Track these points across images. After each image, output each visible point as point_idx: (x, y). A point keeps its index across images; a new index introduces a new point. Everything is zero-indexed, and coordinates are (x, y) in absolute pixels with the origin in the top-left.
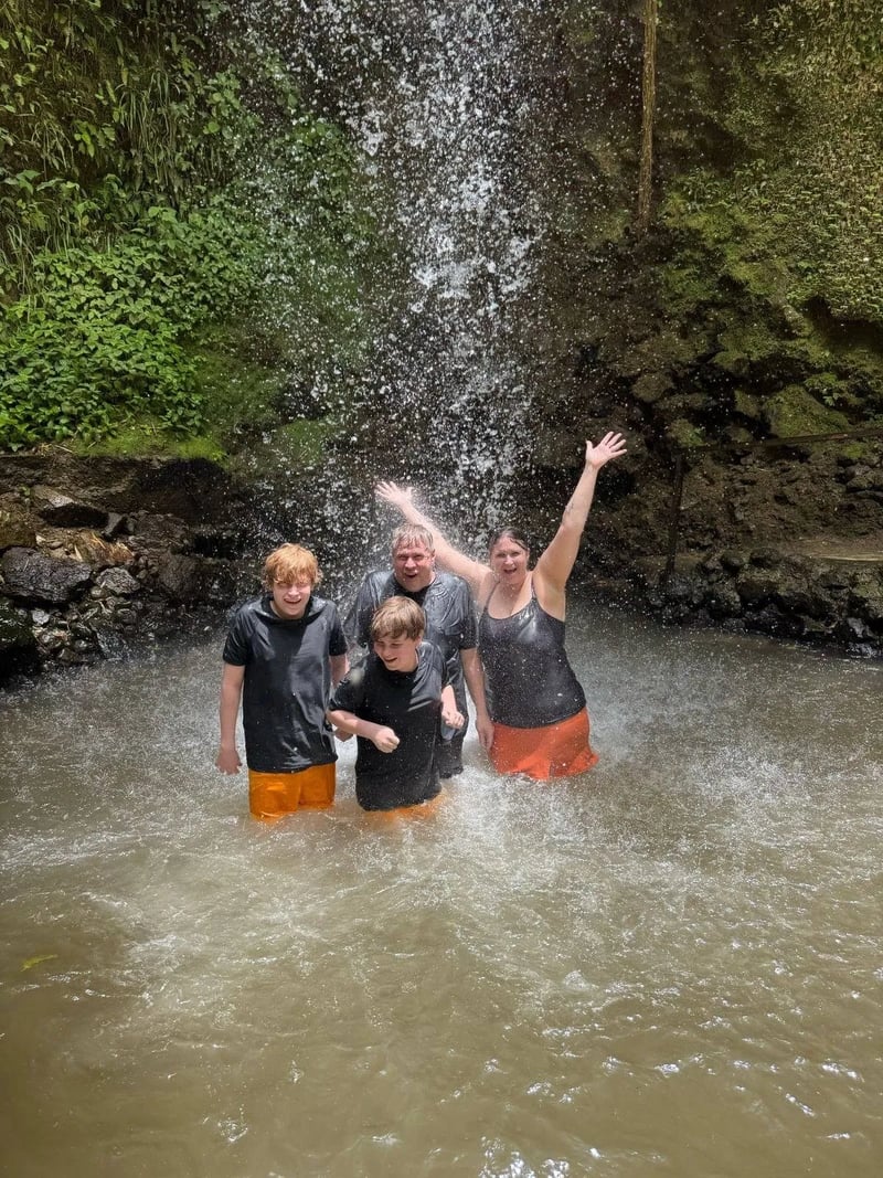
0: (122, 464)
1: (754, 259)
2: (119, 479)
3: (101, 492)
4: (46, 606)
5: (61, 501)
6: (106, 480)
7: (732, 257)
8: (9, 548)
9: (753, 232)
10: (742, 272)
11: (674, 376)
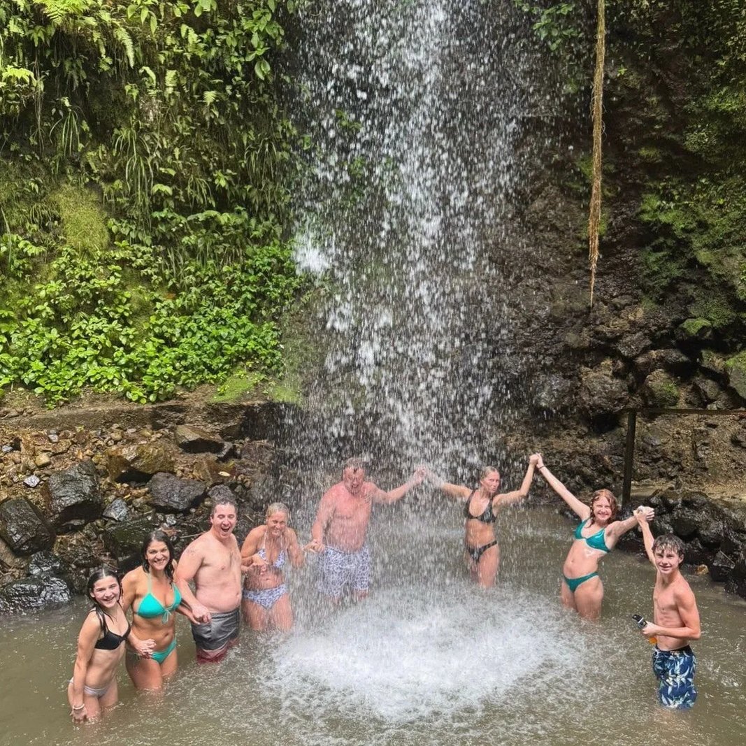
0: (234, 408)
1: (715, 246)
2: (233, 417)
3: (222, 426)
4: (175, 512)
5: (191, 436)
6: (225, 418)
7: (696, 243)
8: (156, 473)
9: (714, 226)
10: (704, 256)
11: (651, 335)
